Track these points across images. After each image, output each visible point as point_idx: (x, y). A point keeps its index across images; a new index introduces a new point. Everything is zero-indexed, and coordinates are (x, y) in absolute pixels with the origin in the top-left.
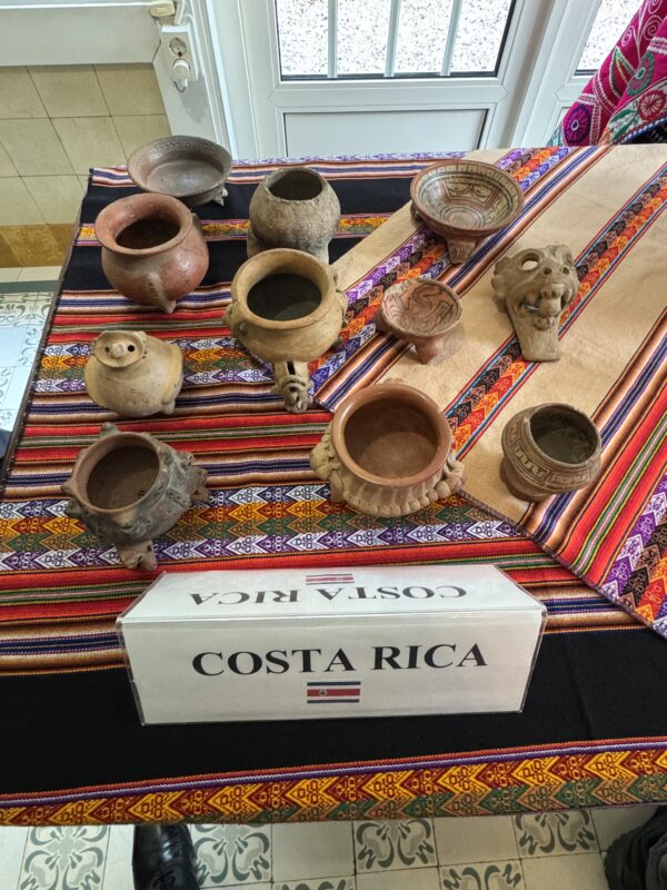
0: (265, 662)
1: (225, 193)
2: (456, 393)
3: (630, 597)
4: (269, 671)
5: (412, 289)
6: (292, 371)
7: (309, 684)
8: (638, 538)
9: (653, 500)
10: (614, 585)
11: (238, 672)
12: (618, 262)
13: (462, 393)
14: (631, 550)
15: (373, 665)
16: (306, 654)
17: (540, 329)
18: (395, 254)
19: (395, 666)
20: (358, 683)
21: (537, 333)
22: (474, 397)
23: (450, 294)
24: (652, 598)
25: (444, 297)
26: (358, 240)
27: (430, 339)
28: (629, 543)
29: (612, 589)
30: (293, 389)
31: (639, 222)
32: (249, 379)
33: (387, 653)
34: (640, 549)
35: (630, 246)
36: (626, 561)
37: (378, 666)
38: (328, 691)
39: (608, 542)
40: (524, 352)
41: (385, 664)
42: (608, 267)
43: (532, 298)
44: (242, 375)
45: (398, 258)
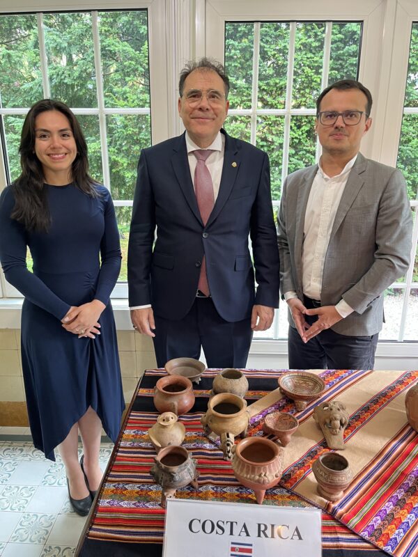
0: (216, 527)
1: (200, 380)
2: (298, 459)
3: (374, 538)
4: (217, 533)
5: (278, 416)
6: (228, 436)
7: (232, 543)
8: (378, 518)
9: (386, 504)
10: (366, 533)
11: (205, 532)
12: (375, 415)
13: (300, 459)
14: (375, 522)
15: (257, 535)
16: (232, 523)
17: (334, 435)
18: (272, 406)
19: (266, 536)
20: (251, 545)
21: (332, 436)
22: (306, 461)
23: (294, 418)
24: (383, 539)
25: (292, 419)
26: (257, 400)
27: (284, 433)
28: (374, 519)
29: (365, 535)
30: (228, 445)
31: (385, 400)
32: (208, 448)
33: (263, 528)
34: (379, 522)
35: (380, 409)
36: (373, 525)
37: (259, 536)
38: (240, 549)
39: (365, 519)
40: (328, 445)
41: (262, 534)
42: (370, 416)
43: (328, 421)
44: (205, 445)
45: (273, 408)
